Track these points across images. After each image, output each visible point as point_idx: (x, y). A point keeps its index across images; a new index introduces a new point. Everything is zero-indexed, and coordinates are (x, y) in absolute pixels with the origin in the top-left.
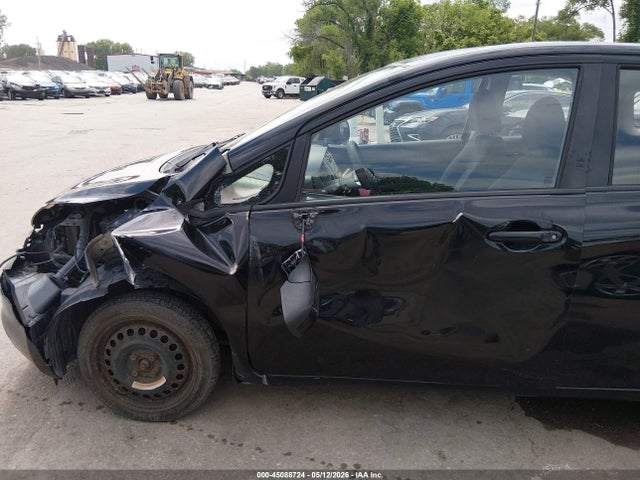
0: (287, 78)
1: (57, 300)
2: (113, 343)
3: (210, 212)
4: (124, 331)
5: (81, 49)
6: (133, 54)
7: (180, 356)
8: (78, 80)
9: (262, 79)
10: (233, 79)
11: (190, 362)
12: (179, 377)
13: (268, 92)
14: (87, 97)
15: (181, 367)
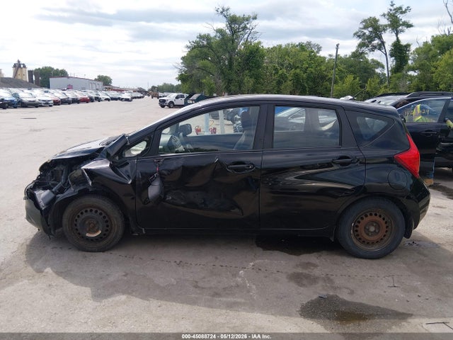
0: (175, 94)
1: (54, 199)
2: (78, 216)
3: (121, 160)
4: (83, 211)
5: (31, 73)
6: (69, 77)
7: (107, 221)
8: (31, 96)
9: (160, 94)
10: (139, 95)
11: (112, 224)
12: (107, 230)
13: (163, 104)
14: (37, 107)
15: (107, 226)
